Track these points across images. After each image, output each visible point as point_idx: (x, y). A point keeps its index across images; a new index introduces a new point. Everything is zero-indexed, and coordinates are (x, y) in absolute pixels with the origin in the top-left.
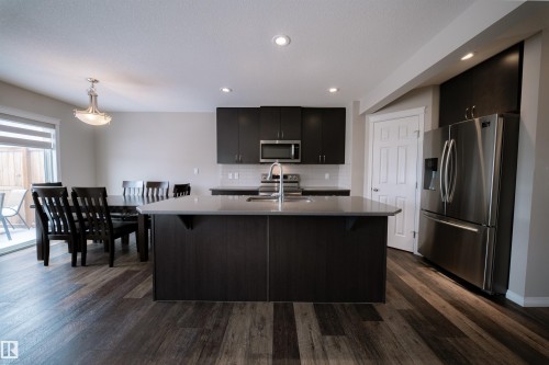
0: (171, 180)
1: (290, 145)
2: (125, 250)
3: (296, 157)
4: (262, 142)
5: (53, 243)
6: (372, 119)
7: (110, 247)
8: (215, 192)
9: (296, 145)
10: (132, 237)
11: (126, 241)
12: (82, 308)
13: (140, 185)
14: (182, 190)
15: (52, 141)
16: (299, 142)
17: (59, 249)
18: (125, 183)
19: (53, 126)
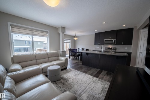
0: (86, 48)
1: (113, 40)
2: (78, 59)
3: (114, 43)
4: (105, 40)
5: (71, 56)
6: (142, 31)
7: (77, 58)
8: (93, 51)
9: (114, 40)
10: (79, 57)
11: (78, 58)
12: (73, 64)
13: (81, 49)
14: (87, 50)
15: (70, 42)
16: (115, 39)
17: (71, 58)
18: (79, 49)
19: (70, 40)
